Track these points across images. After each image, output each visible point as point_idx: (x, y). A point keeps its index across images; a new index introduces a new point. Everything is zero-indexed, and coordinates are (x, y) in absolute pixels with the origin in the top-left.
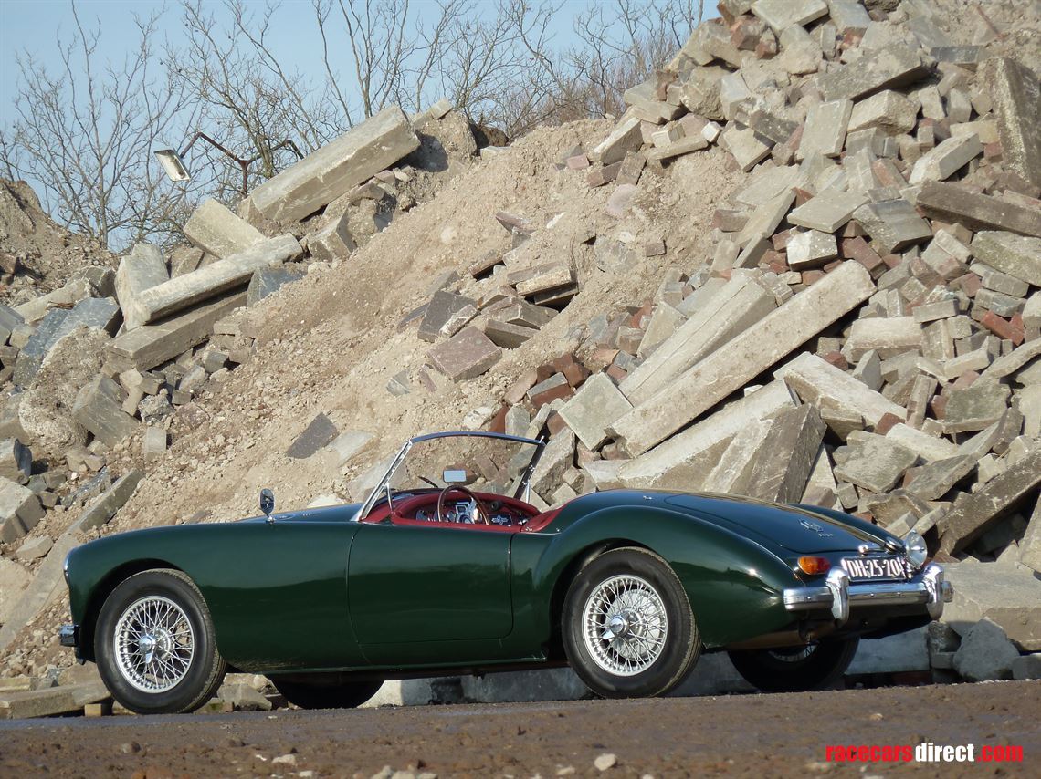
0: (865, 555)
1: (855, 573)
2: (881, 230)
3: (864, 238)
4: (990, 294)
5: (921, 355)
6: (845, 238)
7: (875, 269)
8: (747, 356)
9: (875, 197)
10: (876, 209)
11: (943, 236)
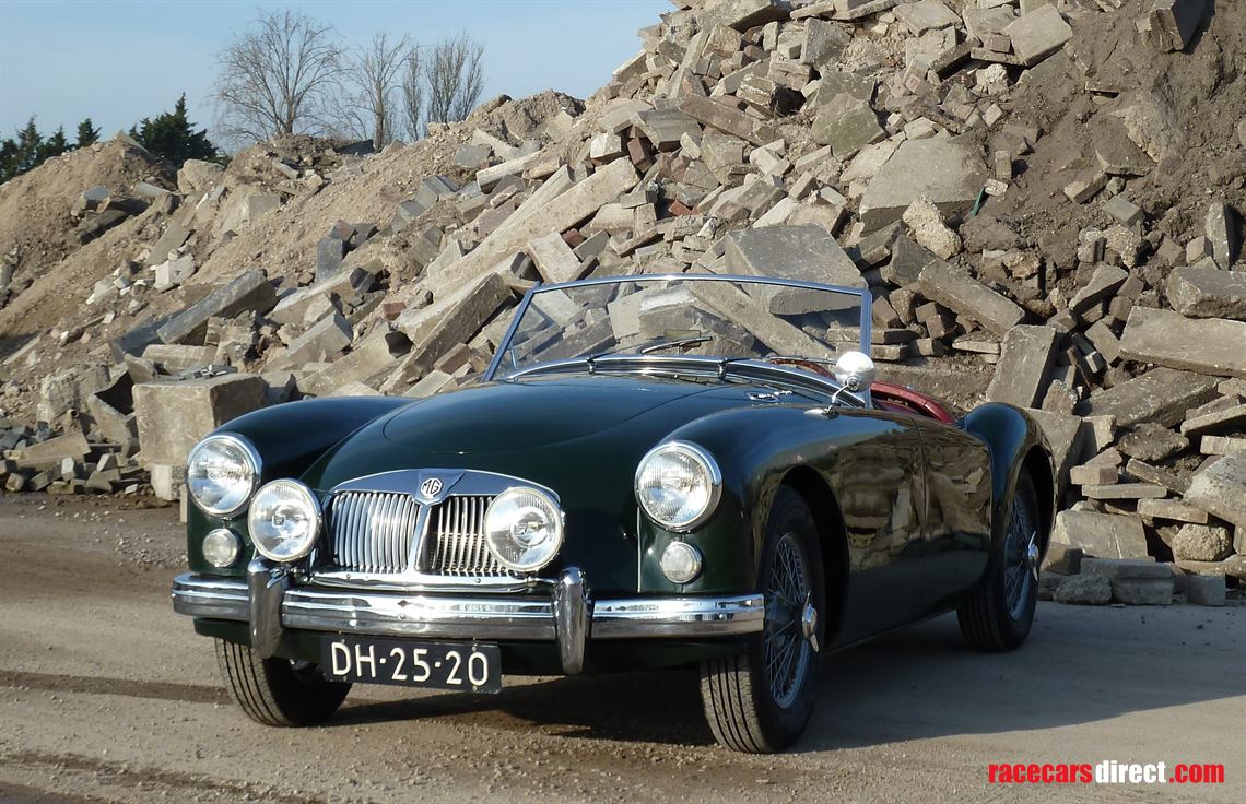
2: (648, 133)
3: (641, 139)
4: (683, 187)
5: (631, 235)
6: (631, 139)
7: (639, 163)
8: (531, 231)
9: (659, 107)
10: (645, 116)
11: (685, 139)
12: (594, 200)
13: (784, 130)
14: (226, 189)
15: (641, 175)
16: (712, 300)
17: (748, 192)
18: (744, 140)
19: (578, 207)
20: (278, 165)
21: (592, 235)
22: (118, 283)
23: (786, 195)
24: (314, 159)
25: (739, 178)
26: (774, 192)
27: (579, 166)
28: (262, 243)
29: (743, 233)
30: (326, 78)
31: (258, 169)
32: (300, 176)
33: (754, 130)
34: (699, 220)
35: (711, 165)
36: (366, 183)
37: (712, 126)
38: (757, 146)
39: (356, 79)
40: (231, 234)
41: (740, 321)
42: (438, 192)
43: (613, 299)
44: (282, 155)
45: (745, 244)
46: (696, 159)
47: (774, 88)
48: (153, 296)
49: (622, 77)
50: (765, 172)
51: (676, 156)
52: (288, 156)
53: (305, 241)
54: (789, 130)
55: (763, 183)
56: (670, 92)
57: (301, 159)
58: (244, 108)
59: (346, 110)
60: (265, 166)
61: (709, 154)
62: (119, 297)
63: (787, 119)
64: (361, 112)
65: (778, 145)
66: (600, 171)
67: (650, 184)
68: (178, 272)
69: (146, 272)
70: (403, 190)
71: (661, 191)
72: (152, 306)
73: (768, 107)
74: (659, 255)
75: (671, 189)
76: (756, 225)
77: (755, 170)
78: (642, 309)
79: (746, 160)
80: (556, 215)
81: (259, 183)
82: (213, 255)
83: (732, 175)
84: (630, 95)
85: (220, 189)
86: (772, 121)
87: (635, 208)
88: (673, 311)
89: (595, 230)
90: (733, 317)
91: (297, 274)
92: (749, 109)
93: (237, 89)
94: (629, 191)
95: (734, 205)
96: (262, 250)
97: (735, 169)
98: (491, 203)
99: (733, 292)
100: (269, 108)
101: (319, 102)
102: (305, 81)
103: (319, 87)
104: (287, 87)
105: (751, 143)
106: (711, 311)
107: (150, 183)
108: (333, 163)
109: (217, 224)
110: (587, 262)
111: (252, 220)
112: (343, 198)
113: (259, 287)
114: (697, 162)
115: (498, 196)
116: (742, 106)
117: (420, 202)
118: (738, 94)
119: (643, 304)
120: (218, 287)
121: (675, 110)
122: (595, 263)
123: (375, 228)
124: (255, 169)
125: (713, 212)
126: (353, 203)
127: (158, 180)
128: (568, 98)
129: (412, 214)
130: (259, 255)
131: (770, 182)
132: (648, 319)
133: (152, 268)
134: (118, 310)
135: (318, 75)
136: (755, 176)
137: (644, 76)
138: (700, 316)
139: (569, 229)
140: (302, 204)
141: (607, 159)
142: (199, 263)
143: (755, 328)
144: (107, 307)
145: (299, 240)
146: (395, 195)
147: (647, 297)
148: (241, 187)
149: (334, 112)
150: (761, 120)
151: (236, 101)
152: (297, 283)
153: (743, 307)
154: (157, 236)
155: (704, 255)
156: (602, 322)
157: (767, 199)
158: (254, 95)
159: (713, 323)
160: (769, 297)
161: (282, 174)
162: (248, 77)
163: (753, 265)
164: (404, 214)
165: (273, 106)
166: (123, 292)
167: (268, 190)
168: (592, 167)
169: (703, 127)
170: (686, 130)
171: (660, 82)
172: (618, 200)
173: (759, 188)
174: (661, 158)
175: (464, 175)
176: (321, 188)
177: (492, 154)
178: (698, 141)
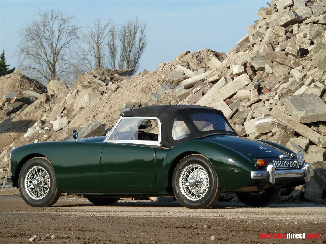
0: (282, 159)
1: (278, 166)
2: (254, 65)
3: (251, 67)
4: (267, 83)
5: (249, 100)
6: (247, 67)
7: (250, 75)
8: (212, 100)
9: (257, 55)
10: (252, 59)
11: (267, 66)
12: (235, 89)
13: (302, 62)
14: (78, 91)
15: (251, 79)
16: (280, 119)
17: (291, 84)
18: (288, 66)
19: (229, 91)
20: (97, 81)
21: (235, 101)
22: (38, 128)
23: (304, 84)
24: (111, 78)
25: (287, 79)
26: (299, 84)
27: (229, 77)
28: (95, 111)
29: (290, 97)
30: (71, 41)
31: (90, 83)
32: (106, 85)
33: (292, 63)
34: (274, 93)
35: (277, 75)
36: (135, 87)
37: (276, 62)
38: (293, 68)
39: (87, 41)
40: (82, 108)
41: (290, 126)
42: (166, 89)
43: (245, 121)
44: (98, 77)
45: (291, 100)
46: (271, 73)
47: (298, 48)
48: (53, 133)
49: (241, 44)
50: (296, 77)
51: (263, 73)
52: (101, 77)
53: (112, 110)
54: (304, 62)
55: (296, 81)
56: (260, 50)
57: (106, 78)
58: (32, 57)
59: (82, 57)
60: (92, 81)
61: (276, 71)
62: (39, 134)
63: (304, 58)
64: (89, 57)
65: (300, 68)
66: (237, 79)
67: (255, 82)
68: (62, 123)
69: (48, 124)
70: (150, 89)
71: (259, 85)
72: (53, 137)
73: (296, 55)
74: (261, 106)
75: (262, 84)
76: (294, 95)
77: (293, 77)
78: (256, 124)
79: (289, 73)
80: (222, 94)
81: (91, 88)
82: (76, 117)
83: (284, 79)
84: (244, 51)
85: (76, 91)
86: (298, 59)
87: (250, 91)
88: (266, 124)
89: (236, 99)
90: (288, 124)
91: (111, 123)
92: (289, 55)
93: (29, 47)
94: (247, 85)
95: (286, 88)
96: (95, 114)
97: (285, 76)
98: (193, 92)
99: (288, 116)
100: (44, 56)
101: (68, 53)
102: (61, 43)
103: (68, 46)
104: (53, 46)
105: (291, 67)
106: (280, 123)
107: (31, 90)
108: (118, 79)
109: (75, 104)
110: (234, 110)
111: (90, 102)
112: (126, 93)
113: (99, 127)
114: (272, 74)
115: (196, 89)
116: (287, 54)
117: (159, 93)
118: (286, 50)
119: (256, 122)
120: (82, 128)
121: (263, 56)
122: (237, 110)
123: (141, 104)
124: (89, 82)
125: (279, 91)
126: (130, 94)
127: (34, 89)
128: (212, 51)
129: (156, 98)
130: (94, 116)
131: (298, 80)
132: (258, 127)
133: (51, 122)
134: (39, 139)
135: (68, 40)
136: (293, 78)
137: (249, 44)
138: (277, 124)
139: (227, 99)
140: (110, 96)
141: (239, 75)
142: (70, 120)
143: (295, 128)
144: (34, 138)
145: (109, 109)
146: (147, 91)
147: (257, 120)
148: (84, 90)
149: (75, 57)
150: (294, 59)
151: (28, 53)
152: (111, 126)
153: (291, 121)
154: (50, 110)
155: (276, 105)
156: (241, 129)
157: (297, 86)
158: (37, 51)
159: (281, 126)
160: (300, 117)
161: (99, 84)
162: (34, 42)
163: (294, 107)
164: (153, 98)
165: (47, 56)
166: (40, 132)
167: (96, 90)
168: (233, 77)
169: (273, 62)
170: (267, 63)
171: (255, 46)
172: (244, 88)
173: (294, 82)
174: (259, 73)
175: (174, 83)
176: (117, 89)
177: (184, 74)
178: (272, 67)
